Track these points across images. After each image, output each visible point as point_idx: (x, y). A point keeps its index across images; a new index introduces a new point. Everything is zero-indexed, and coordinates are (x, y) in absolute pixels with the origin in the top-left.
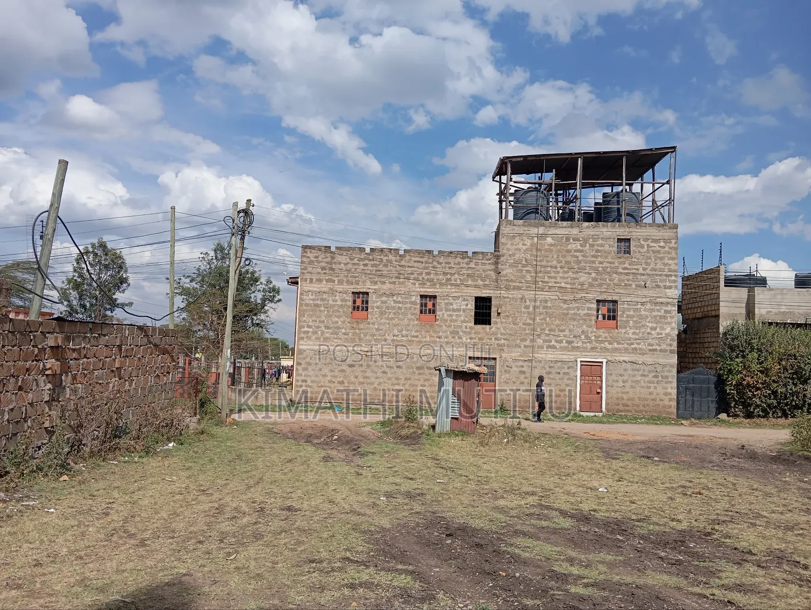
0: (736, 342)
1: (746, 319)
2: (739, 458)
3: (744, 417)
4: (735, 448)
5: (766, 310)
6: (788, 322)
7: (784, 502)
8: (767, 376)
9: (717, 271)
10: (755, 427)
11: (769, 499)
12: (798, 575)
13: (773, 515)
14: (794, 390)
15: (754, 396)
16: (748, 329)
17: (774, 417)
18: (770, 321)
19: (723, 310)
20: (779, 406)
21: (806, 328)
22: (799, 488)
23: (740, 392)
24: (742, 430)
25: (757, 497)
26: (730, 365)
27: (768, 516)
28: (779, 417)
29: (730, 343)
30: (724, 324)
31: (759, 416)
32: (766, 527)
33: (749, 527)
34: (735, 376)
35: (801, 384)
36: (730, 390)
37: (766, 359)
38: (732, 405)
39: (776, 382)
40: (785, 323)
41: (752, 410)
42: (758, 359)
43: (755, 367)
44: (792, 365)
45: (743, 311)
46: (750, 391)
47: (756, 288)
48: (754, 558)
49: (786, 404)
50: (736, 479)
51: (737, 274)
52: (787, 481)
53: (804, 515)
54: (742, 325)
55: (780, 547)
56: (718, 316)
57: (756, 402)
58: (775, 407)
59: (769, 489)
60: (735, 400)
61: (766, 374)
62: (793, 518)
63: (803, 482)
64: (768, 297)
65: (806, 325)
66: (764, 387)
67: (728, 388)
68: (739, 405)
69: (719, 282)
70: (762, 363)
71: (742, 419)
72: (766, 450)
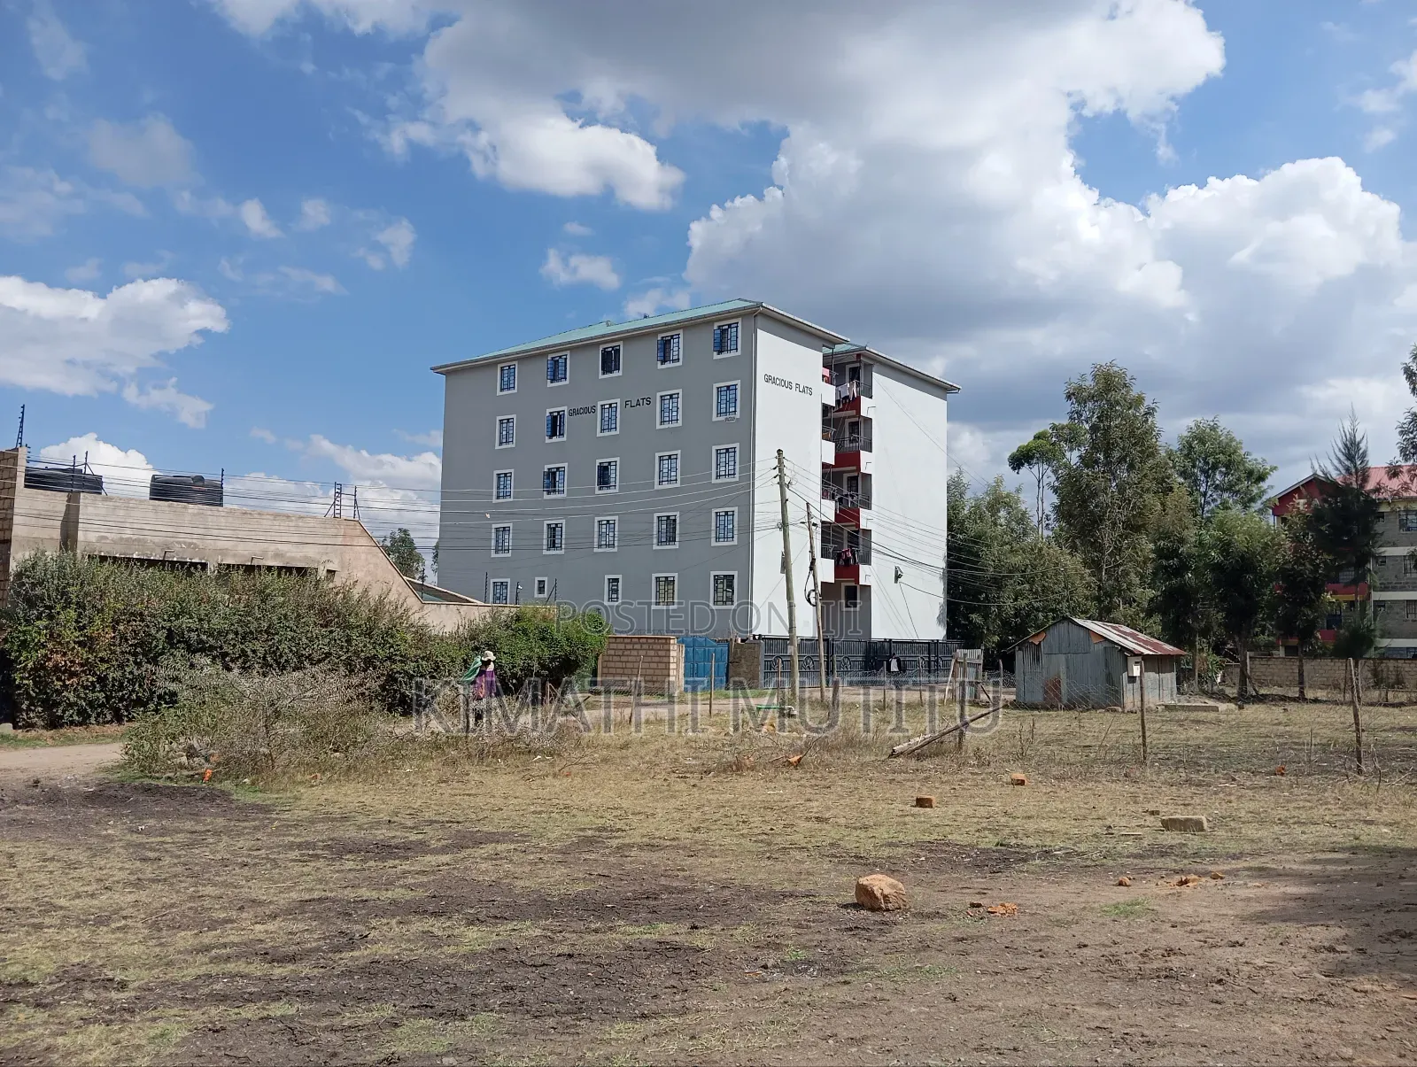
0: (38, 591)
1: (61, 548)
2: (28, 805)
3: (44, 727)
4: (21, 787)
5: (98, 534)
6: (135, 556)
7: (98, 874)
8: (91, 650)
9: (12, 456)
10: (63, 744)
11: (75, 874)
12: (107, 1004)
13: (77, 901)
14: (136, 673)
15: (65, 686)
16: (61, 568)
17: (98, 723)
18: (102, 554)
19: (18, 531)
20: (108, 703)
21: (164, 567)
22: (129, 845)
23: (41, 682)
24: (40, 751)
25: (51, 872)
26: (24, 633)
27: (68, 905)
28: (108, 722)
29: (27, 592)
30: (18, 557)
31: (72, 723)
32: (61, 927)
33: (28, 933)
34: (33, 653)
35: (148, 662)
36: (22, 678)
37: (91, 621)
38: (24, 707)
39: (107, 662)
40: (129, 559)
41: (59, 713)
42: (77, 622)
43: (70, 635)
44: (135, 631)
45: (57, 534)
46: (59, 679)
47: (82, 494)
48: (31, 991)
49: (121, 699)
50: (18, 844)
51: (50, 466)
52: (109, 835)
53: (130, 892)
54: (52, 559)
55: (83, 958)
56: (8, 542)
57: (68, 699)
58: (102, 705)
59: (78, 854)
60: (29, 697)
61: (90, 648)
62: (112, 901)
63: (137, 832)
64: (103, 511)
65: (163, 562)
66: (84, 672)
67: (17, 676)
68: (35, 707)
69: (14, 478)
70: (84, 627)
71: (41, 731)
72: (78, 784)
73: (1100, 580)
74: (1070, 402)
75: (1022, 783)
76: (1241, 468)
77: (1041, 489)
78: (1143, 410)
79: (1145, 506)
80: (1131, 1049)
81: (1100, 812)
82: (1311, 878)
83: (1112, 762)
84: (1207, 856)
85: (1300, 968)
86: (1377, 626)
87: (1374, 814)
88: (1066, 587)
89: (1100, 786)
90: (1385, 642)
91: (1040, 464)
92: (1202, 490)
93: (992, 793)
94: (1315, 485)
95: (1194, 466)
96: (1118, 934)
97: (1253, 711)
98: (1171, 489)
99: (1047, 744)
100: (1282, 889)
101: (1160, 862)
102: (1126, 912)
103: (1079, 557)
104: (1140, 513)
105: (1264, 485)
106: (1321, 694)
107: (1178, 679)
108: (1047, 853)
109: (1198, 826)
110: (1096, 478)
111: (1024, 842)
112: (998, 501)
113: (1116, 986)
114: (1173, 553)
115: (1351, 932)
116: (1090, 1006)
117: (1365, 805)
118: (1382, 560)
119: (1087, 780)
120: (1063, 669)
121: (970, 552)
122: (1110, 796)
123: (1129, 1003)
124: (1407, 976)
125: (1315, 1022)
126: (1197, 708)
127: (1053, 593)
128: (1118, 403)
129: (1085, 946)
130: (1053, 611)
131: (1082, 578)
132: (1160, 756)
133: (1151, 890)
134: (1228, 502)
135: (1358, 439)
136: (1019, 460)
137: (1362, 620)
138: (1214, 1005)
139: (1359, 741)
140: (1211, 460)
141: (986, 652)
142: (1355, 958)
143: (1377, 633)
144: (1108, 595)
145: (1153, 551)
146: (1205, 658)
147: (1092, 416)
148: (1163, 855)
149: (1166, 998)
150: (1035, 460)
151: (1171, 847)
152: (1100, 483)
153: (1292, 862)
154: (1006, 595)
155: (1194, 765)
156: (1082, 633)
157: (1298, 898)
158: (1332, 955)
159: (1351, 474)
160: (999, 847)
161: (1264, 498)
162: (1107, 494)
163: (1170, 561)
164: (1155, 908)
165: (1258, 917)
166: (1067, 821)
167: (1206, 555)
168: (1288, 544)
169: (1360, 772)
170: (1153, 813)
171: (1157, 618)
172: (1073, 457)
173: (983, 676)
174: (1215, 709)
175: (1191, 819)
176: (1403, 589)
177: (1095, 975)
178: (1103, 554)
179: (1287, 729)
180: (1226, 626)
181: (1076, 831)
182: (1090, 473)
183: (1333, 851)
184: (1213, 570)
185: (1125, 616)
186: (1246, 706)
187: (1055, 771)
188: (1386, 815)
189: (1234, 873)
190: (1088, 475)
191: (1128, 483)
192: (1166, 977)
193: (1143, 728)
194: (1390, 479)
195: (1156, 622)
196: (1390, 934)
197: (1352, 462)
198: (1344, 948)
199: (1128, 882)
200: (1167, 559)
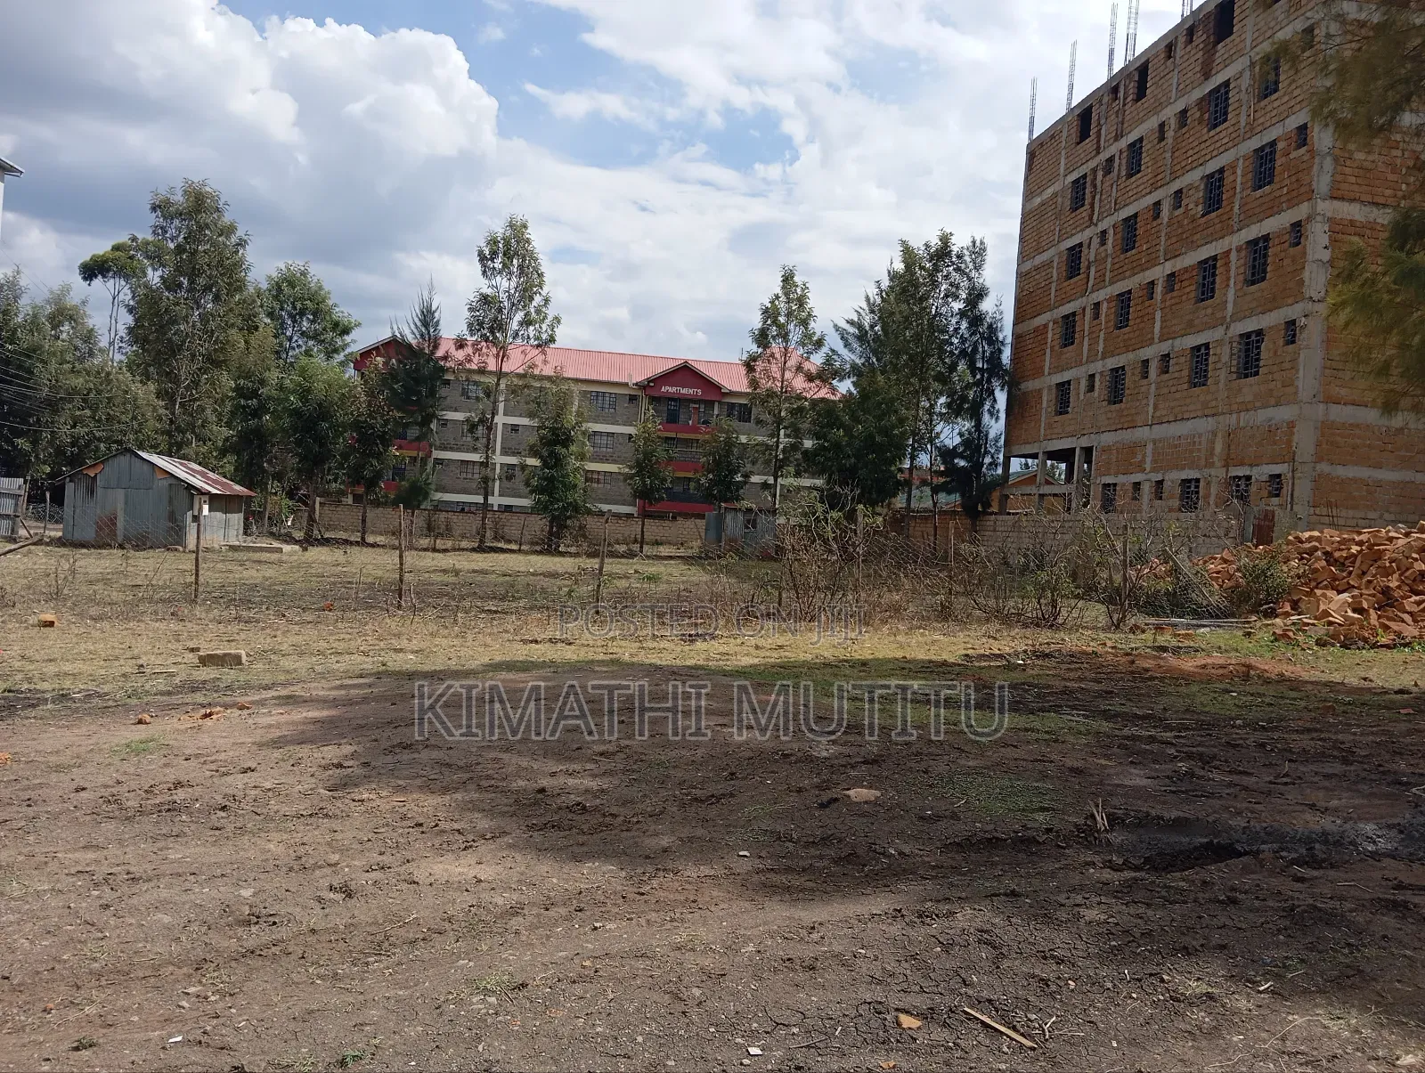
73: (173, 414)
74: (154, 215)
75: (51, 624)
76: (328, 318)
77: (115, 308)
78: (234, 239)
79: (228, 341)
80: (112, 889)
81: (136, 652)
82: (334, 703)
83: (162, 600)
84: (238, 688)
85: (306, 786)
86: (434, 479)
87: (404, 643)
88: (135, 418)
89: (142, 625)
90: (438, 496)
91: (117, 279)
92: (288, 334)
93: (12, 636)
94: (394, 346)
95: (282, 309)
96: (125, 773)
97: (317, 554)
98: (256, 328)
99: (91, 583)
100: (304, 714)
101: (189, 698)
102: (138, 749)
103: (152, 387)
104: (222, 348)
105: (348, 338)
106: (380, 539)
107: (246, 519)
108: (64, 697)
109: (237, 660)
110: (178, 304)
111: (38, 687)
112: (62, 314)
113: (109, 827)
114: (254, 394)
115: (359, 749)
116: (76, 850)
117: (398, 636)
118: (445, 423)
119: (128, 619)
120: (120, 506)
121: (20, 367)
122: (151, 635)
123: (120, 842)
124: (401, 782)
125: (310, 835)
126: (261, 549)
127: (119, 422)
128: (207, 226)
129: (84, 789)
130: (119, 442)
131: (155, 410)
132: (213, 595)
133: (169, 727)
134: (312, 350)
135: (434, 308)
136: (91, 270)
137: (421, 474)
138: (212, 832)
139: (401, 580)
140: (299, 305)
141: (34, 481)
142: (360, 771)
143: (433, 487)
144: (179, 429)
145: (233, 390)
146: (277, 501)
147: (179, 235)
148: (194, 690)
149: (164, 831)
150: (111, 274)
151: (204, 682)
152: (182, 310)
153: (319, 689)
154: (62, 420)
155: (246, 602)
156: (146, 467)
157: (316, 721)
158: (338, 771)
159: (424, 339)
160: (6, 694)
161: (348, 351)
162: (188, 323)
163: (249, 402)
164: (171, 743)
165: (275, 742)
166: (95, 662)
167: (287, 399)
168: (363, 398)
169: (399, 607)
170: (192, 650)
171: (231, 458)
172: (154, 277)
173: (27, 509)
174: (280, 550)
175: (230, 654)
176: (459, 450)
177: (88, 818)
178: (179, 386)
179: (344, 569)
180: (299, 471)
181: (103, 672)
182: (171, 298)
183: (361, 676)
184: (290, 416)
185: (197, 454)
186: (310, 548)
187: (94, 611)
188: (415, 644)
189: (262, 703)
190: (168, 299)
191: (211, 315)
192: (169, 810)
193: (197, 566)
194: (457, 349)
195: (229, 462)
196: (394, 747)
197: (427, 329)
198: (350, 763)
199: (148, 719)
200: (247, 398)
